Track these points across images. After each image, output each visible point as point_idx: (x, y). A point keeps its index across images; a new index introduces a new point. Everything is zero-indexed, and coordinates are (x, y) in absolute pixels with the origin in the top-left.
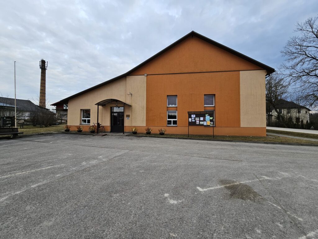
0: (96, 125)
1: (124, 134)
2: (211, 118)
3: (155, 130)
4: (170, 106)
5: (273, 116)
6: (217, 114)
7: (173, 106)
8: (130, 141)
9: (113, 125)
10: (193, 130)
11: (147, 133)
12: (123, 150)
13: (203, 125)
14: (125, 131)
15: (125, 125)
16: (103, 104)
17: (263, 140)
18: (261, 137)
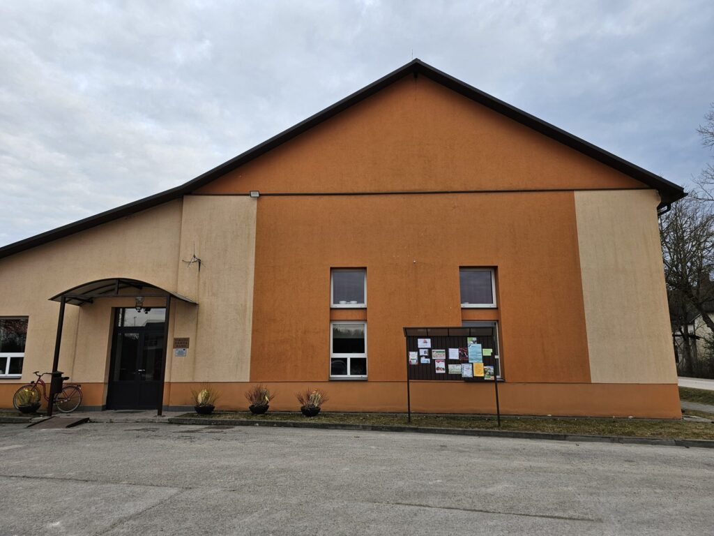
0: (48, 380)
1: (160, 414)
2: (488, 352)
3: (284, 395)
4: (343, 305)
5: (698, 338)
6: (506, 335)
7: (353, 304)
8: (182, 445)
9: (116, 379)
10: (425, 396)
11: (252, 408)
12: (152, 490)
13: (458, 377)
14: (164, 403)
15: (166, 380)
16: (86, 297)
17: (673, 431)
18: (663, 422)
